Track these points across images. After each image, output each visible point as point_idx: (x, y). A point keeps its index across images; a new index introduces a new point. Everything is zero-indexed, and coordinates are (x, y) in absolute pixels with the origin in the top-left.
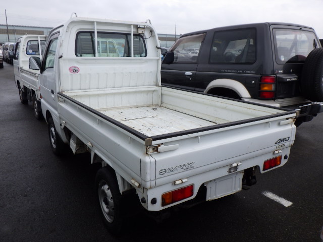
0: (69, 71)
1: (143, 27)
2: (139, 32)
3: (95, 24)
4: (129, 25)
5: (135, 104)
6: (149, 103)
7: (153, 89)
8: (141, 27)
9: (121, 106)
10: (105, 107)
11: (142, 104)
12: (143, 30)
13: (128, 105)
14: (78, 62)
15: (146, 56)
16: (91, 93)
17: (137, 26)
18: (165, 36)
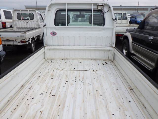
0: (50, 35)
1: (102, 4)
2: (98, 8)
3: (66, 4)
4: (91, 4)
5: (95, 58)
6: (105, 58)
7: (109, 49)
8: (100, 4)
9: (84, 57)
10: (74, 57)
11: (100, 58)
12: (102, 7)
13: (89, 58)
14: (55, 29)
15: (104, 26)
16: (64, 48)
17: (97, 4)
18: (135, 8)
